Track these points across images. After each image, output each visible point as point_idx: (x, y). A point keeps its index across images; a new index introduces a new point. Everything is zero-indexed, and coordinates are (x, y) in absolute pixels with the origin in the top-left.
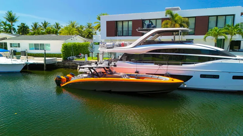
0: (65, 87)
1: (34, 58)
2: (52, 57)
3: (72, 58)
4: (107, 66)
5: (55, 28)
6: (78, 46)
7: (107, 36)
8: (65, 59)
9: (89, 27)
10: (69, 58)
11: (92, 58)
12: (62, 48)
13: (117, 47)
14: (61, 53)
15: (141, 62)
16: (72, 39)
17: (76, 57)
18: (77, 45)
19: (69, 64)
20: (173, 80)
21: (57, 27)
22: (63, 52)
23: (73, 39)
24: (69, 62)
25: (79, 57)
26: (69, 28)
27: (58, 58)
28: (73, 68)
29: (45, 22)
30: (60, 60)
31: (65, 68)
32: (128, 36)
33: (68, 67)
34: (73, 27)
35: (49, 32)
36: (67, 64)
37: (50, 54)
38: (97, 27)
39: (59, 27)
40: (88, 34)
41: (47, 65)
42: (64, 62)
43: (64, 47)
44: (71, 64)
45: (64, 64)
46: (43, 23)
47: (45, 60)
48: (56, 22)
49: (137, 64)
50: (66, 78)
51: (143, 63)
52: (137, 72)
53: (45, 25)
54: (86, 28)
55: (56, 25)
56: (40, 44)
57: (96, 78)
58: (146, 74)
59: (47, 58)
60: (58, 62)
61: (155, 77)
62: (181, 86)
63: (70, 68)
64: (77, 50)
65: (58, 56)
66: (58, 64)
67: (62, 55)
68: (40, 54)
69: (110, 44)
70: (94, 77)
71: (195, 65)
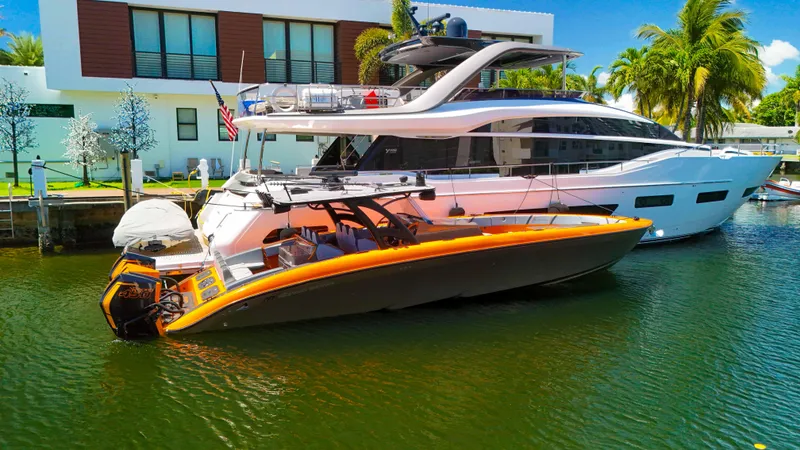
11: (17, 185)
13: (358, 107)
20: (636, 219)
32: (193, 78)
52: (458, 211)
71: (624, 170)
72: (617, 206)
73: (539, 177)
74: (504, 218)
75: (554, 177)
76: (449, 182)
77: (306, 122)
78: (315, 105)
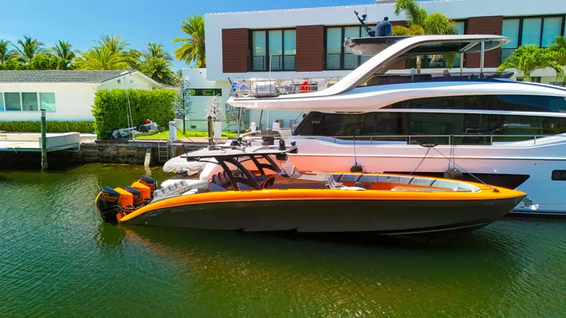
0: (136, 223)
1: (6, 136)
2: (63, 132)
3: (126, 134)
4: (277, 151)
5: (58, 57)
6: (141, 97)
7: (225, 71)
8: (105, 136)
9: (154, 53)
10: (118, 134)
11: (184, 133)
12: (96, 104)
13: (290, 93)
14: (94, 119)
15: (369, 139)
16: (119, 81)
17: (137, 129)
18: (139, 96)
19: (117, 150)
20: (496, 191)
21: (65, 51)
22: (100, 115)
23: (122, 81)
24: (119, 145)
25: (145, 130)
26: (102, 54)
27: (82, 135)
28: (130, 160)
29: (29, 41)
30: (90, 139)
31: (103, 162)
32: (283, 70)
33: (113, 160)
34: (113, 50)
35: (42, 66)
36: (111, 150)
37: (56, 123)
38: (183, 51)
39: (69, 54)
40: (155, 70)
41: (51, 155)
42: (103, 145)
43: (103, 100)
44: (124, 149)
45: (101, 151)
46: (24, 41)
47: (44, 140)
48: (62, 40)
49: (354, 144)
50: (134, 194)
51: (374, 139)
52: (357, 168)
53: (29, 48)
54: (145, 56)
55: (59, 46)
56: (23, 93)
57: (243, 189)
58: (384, 172)
59: (48, 135)
60: (84, 146)
61: (420, 181)
62: (517, 207)
63: (119, 162)
64: (138, 110)
65: (84, 127)
66: (85, 150)
67: (95, 126)
68: (22, 122)
69: (268, 83)
70: (237, 189)
71: (536, 144)
72: (528, 176)
73: (438, 147)
74: (389, 178)
75: (452, 147)
76: (352, 146)
77: (253, 104)
78: (260, 92)
